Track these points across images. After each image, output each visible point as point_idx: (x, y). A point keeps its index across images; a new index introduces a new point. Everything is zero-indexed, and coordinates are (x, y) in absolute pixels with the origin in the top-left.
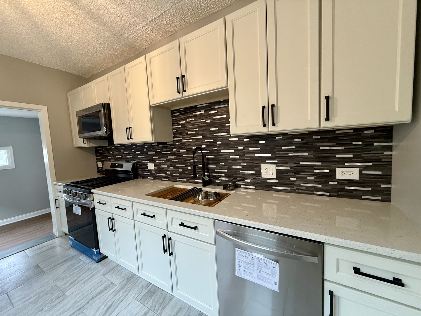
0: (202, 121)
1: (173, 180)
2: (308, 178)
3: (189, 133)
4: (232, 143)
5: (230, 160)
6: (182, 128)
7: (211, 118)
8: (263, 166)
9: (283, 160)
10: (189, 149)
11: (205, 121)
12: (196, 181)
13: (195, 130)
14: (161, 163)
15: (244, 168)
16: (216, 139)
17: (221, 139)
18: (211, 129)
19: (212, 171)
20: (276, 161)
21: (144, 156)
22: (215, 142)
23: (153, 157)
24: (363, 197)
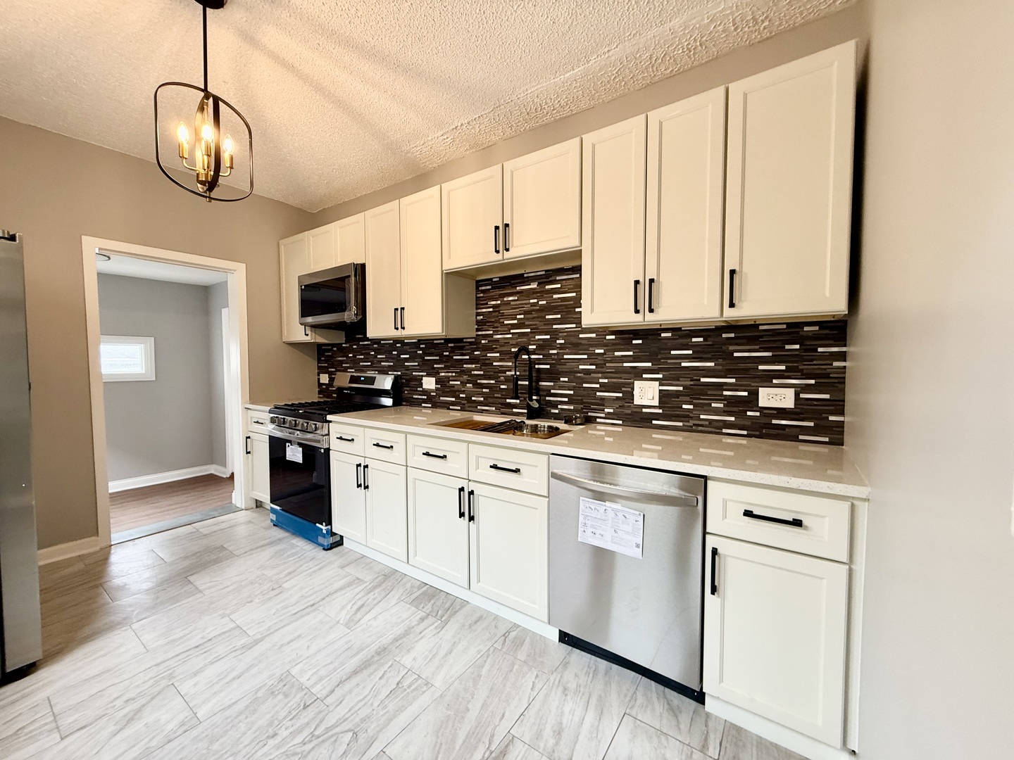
0: (532, 301)
1: (471, 409)
2: (713, 405)
3: (506, 322)
4: (583, 342)
5: (580, 373)
6: (493, 314)
7: (550, 297)
8: (637, 384)
9: (672, 373)
10: (505, 352)
11: (538, 302)
12: (514, 410)
13: (518, 317)
14: (448, 377)
15: (604, 388)
16: (555, 334)
17: (565, 334)
18: (547, 317)
19: (545, 393)
20: (660, 376)
21: (417, 364)
22: (554, 339)
23: (435, 366)
24: (801, 437)
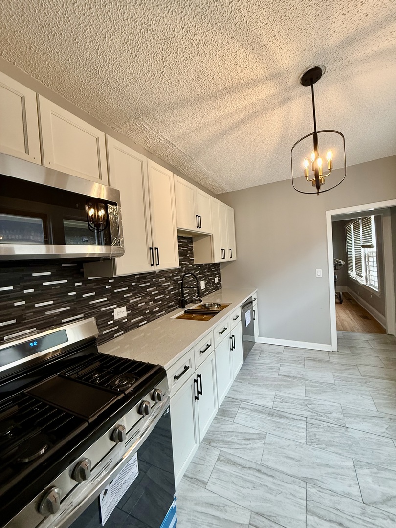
1: (153, 318)
2: (211, 285)
5: (190, 282)
8: (201, 282)
14: (137, 302)
15: (195, 286)
17: (185, 266)
20: (204, 278)
21: (106, 299)
23: (125, 296)
